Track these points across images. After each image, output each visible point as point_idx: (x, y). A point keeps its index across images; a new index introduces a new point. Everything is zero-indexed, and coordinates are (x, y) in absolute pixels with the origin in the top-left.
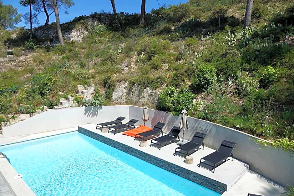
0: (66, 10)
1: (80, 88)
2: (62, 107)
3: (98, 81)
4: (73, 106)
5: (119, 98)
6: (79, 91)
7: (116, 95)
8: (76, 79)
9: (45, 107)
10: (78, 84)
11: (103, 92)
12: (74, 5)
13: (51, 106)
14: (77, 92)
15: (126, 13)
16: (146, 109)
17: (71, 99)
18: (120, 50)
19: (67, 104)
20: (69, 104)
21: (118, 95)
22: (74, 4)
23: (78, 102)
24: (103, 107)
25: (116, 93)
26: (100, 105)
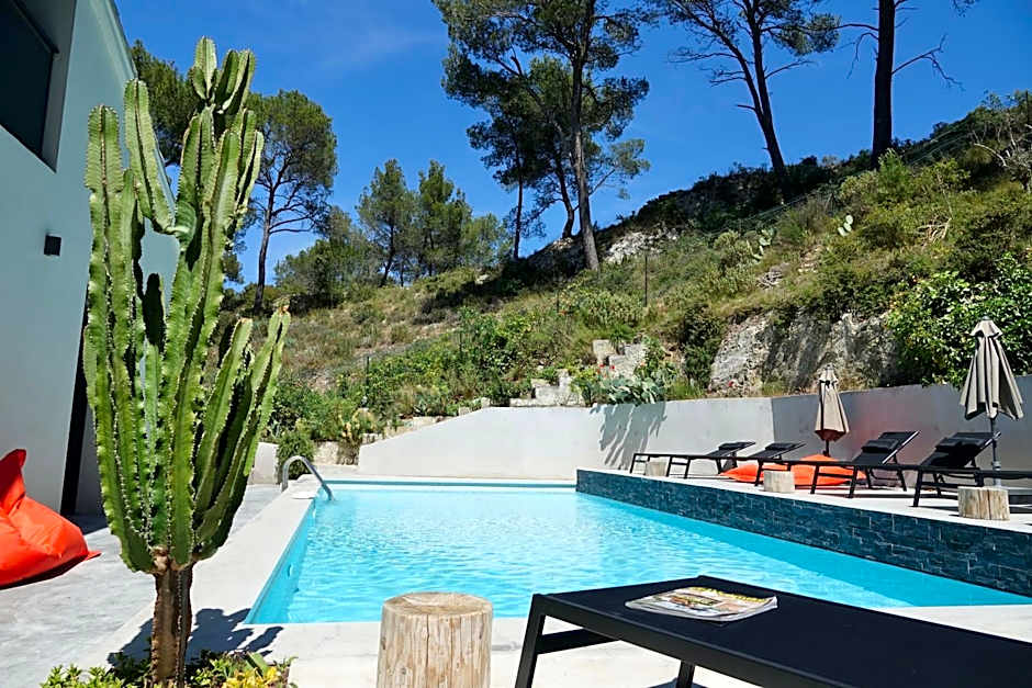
0: (622, 187)
1: (601, 349)
2: (534, 401)
3: (666, 326)
4: (569, 403)
5: (736, 376)
6: (596, 360)
7: (726, 366)
8: (590, 322)
9: (484, 400)
10: (595, 337)
11: (677, 360)
12: (648, 170)
13: (502, 400)
14: (591, 360)
15: (824, 160)
16: (827, 383)
17: (565, 380)
18: (766, 239)
19: (550, 394)
20: (557, 394)
21: (735, 367)
22: (647, 166)
23: (587, 394)
24: (671, 406)
25: (726, 358)
26: (660, 398)
